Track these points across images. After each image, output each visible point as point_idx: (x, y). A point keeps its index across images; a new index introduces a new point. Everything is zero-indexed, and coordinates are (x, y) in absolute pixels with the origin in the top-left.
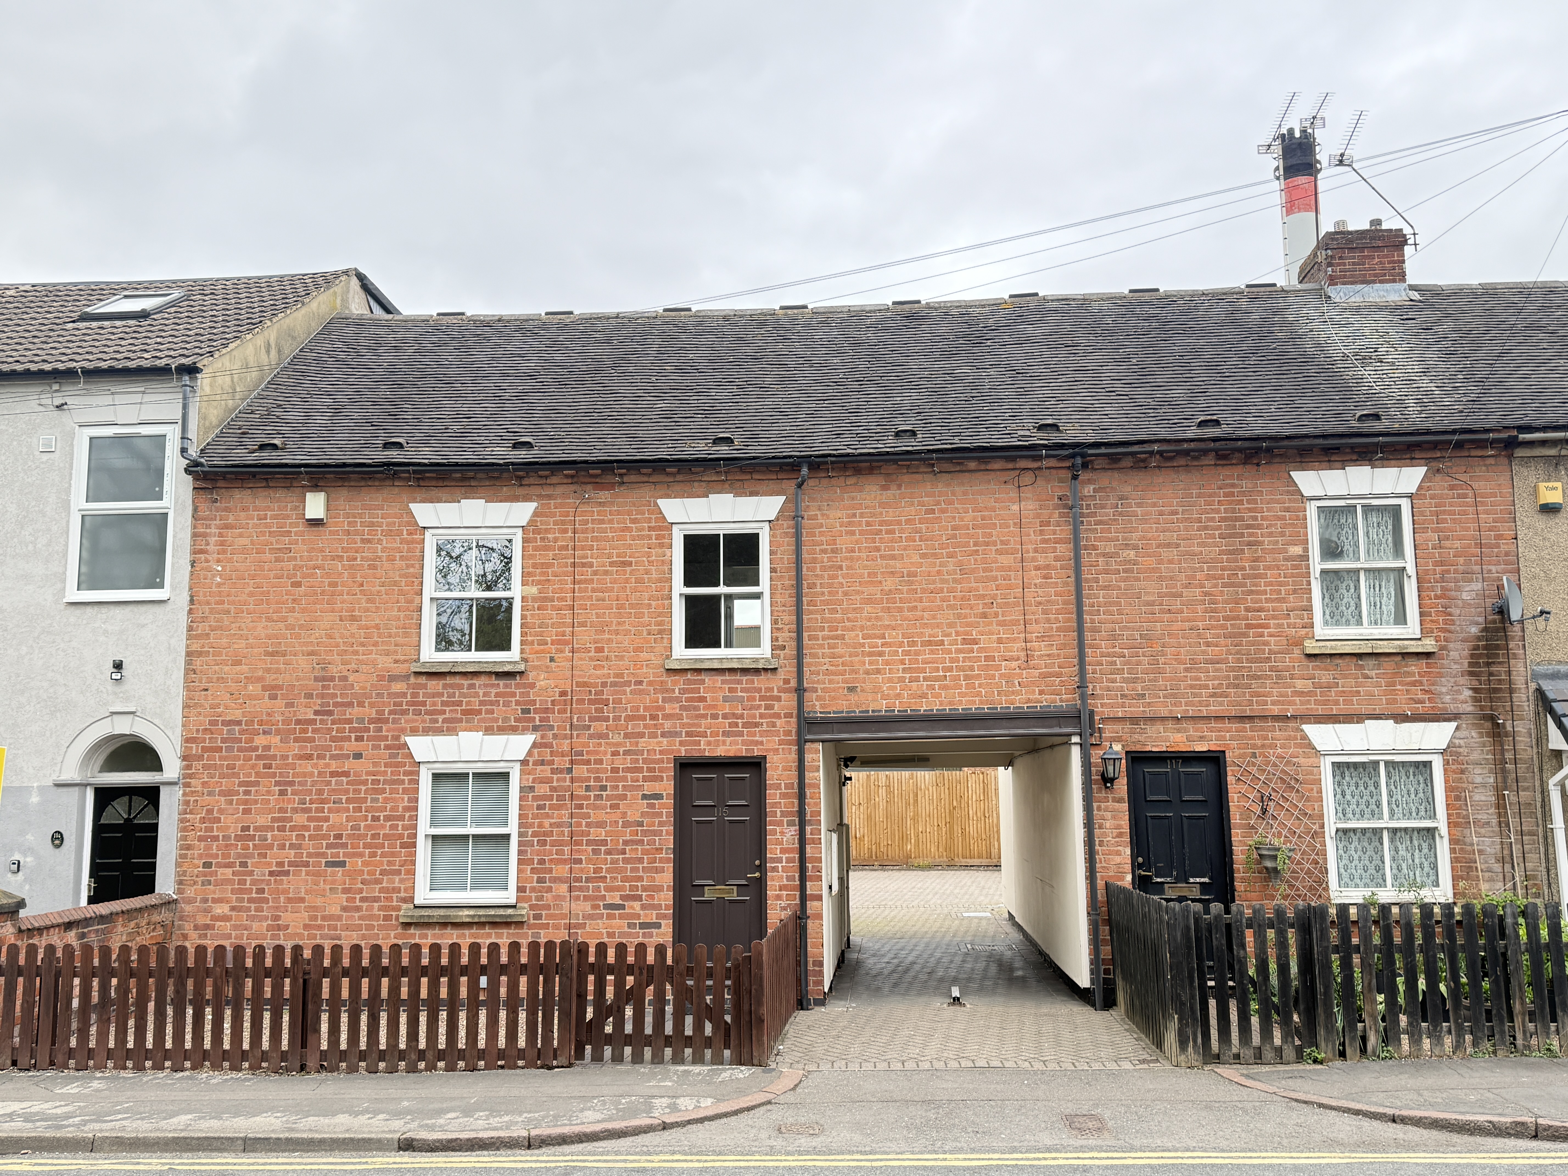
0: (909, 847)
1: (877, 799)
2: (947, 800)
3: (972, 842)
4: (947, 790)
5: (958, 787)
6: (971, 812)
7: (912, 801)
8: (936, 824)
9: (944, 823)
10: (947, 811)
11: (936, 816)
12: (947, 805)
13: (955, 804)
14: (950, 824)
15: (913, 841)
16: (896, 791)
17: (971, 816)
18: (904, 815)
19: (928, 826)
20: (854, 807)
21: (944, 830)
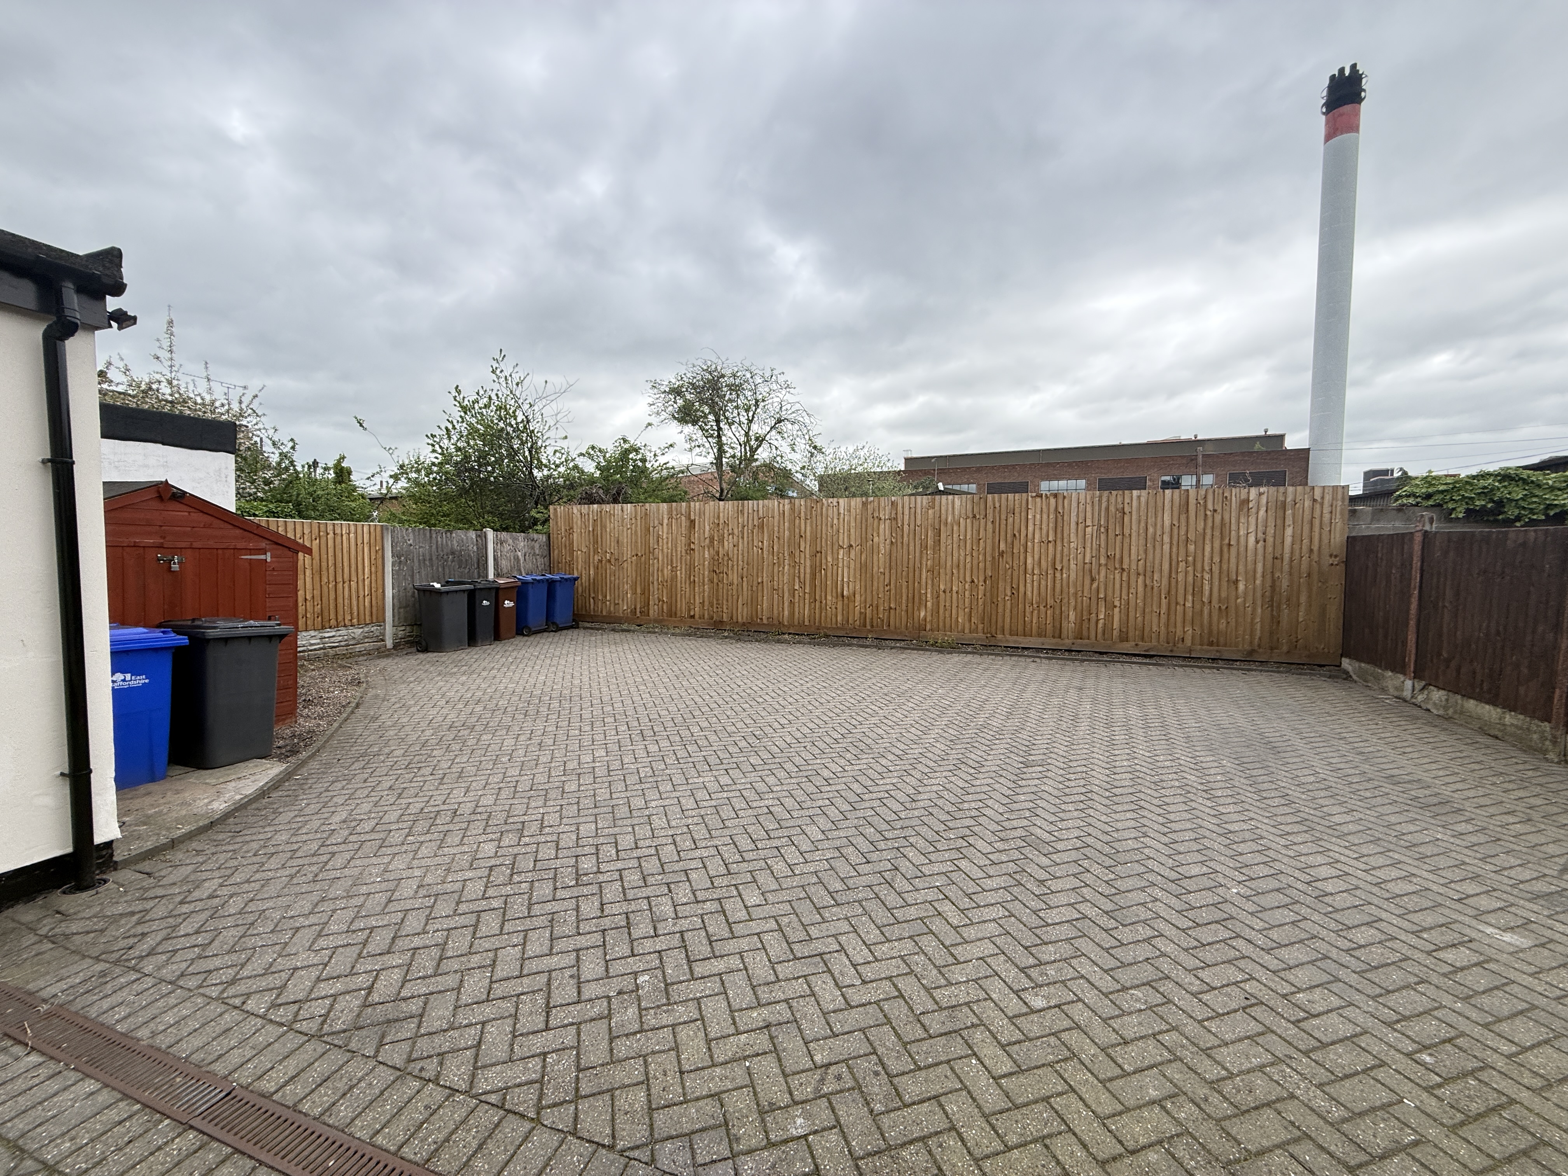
0: (922, 614)
1: (876, 539)
2: (989, 541)
3: (1028, 610)
4: (990, 525)
5: (1010, 520)
6: (1029, 561)
7: (930, 542)
8: (968, 579)
9: (982, 578)
10: (989, 558)
11: (968, 566)
12: (989, 549)
13: (1003, 546)
14: (992, 581)
15: (929, 604)
16: (906, 527)
17: (1029, 567)
18: (918, 565)
19: (955, 582)
20: (841, 552)
21: (981, 588)
